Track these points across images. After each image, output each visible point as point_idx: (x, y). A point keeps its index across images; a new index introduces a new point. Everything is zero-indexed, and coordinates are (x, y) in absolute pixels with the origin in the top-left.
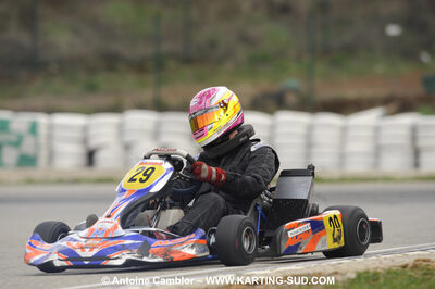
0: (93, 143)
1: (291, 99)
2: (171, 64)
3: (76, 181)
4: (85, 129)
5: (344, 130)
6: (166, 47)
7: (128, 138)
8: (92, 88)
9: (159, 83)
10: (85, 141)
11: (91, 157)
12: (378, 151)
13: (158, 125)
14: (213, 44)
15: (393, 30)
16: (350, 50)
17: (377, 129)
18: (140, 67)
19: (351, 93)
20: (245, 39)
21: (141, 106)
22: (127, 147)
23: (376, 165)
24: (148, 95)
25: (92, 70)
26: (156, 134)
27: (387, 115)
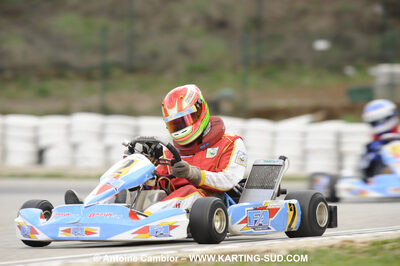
0: (44, 142)
1: (226, 106)
2: (117, 72)
3: (26, 176)
4: (36, 129)
5: (274, 134)
6: (112, 57)
7: (76, 139)
8: (44, 93)
9: (105, 89)
10: (35, 140)
11: (41, 155)
12: (305, 155)
13: (104, 126)
14: (155, 55)
15: (321, 45)
16: (281, 63)
17: (304, 134)
18: (87, 75)
19: (281, 103)
20: (185, 51)
21: (88, 110)
22: (75, 147)
23: (303, 167)
24: (94, 100)
25: (43, 77)
26: (101, 135)
27: (314, 122)
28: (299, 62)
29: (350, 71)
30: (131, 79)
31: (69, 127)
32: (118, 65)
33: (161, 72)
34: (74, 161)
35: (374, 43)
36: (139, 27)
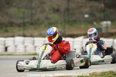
0: (7, 45)
3: (2, 55)
4: (5, 41)
5: (73, 42)
6: (26, 20)
7: (16, 44)
8: (6, 31)
9: (24, 30)
10: (5, 45)
11: (6, 49)
13: (24, 40)
14: (38, 20)
15: (86, 16)
16: (75, 21)
17: (82, 42)
18: (19, 26)
19: (75, 33)
20: (47, 18)
21: (19, 36)
22: (16, 46)
24: (21, 33)
25: (6, 26)
26: (23, 43)
27: (85, 38)
28: (80, 21)
29: (95, 23)
30: (32, 27)
31: (14, 41)
32: (28, 22)
33: (40, 24)
34: (16, 50)
35: (102, 15)
36: (34, 11)
